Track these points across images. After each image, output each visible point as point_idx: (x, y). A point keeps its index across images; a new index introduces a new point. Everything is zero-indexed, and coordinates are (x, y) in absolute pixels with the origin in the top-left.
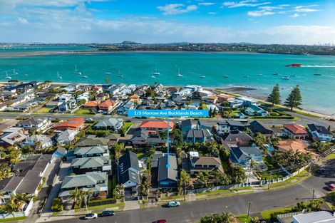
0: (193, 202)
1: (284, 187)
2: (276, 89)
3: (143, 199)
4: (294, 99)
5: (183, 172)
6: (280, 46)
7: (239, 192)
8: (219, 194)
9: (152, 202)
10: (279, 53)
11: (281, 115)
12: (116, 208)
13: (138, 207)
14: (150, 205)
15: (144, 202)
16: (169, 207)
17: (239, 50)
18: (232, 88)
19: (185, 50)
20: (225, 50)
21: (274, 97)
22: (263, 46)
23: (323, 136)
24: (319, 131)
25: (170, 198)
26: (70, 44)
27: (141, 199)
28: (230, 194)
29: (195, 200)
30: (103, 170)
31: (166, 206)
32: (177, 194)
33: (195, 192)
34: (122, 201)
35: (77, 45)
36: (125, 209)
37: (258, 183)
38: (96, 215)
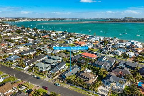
3: (52, 79)
7: (89, 94)
8: (79, 91)
9: (54, 81)
13: (48, 80)
14: (52, 81)
26: (100, 19)
28: (84, 93)
29: (67, 87)
30: (52, 65)
33: (71, 85)
34: (46, 76)
35: (103, 19)
36: (44, 79)
38: (35, 77)
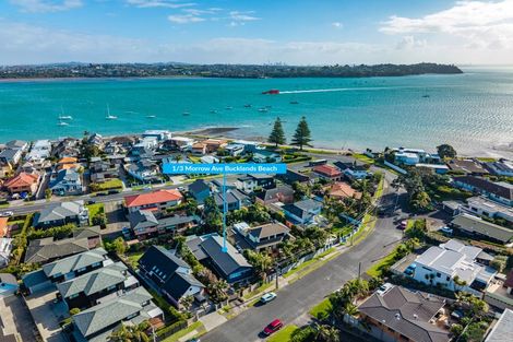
0: (286, 287)
1: (363, 238)
2: (278, 125)
3: (223, 306)
4: (302, 134)
5: (251, 253)
6: (226, 66)
7: (325, 258)
8: (308, 268)
9: (238, 305)
10: (230, 77)
11: (296, 157)
12: (194, 333)
13: (223, 320)
14: (236, 311)
15: (226, 311)
16: (265, 303)
17: (173, 74)
18: (208, 130)
19: (85, 76)
20: (153, 75)
21: (277, 136)
22: (205, 68)
23: (358, 174)
24: (351, 168)
25: (256, 292)
27: (220, 307)
28: (320, 264)
29: (287, 283)
30: (126, 286)
31: (261, 303)
32: (261, 284)
34: (196, 320)
36: (208, 329)
37: (338, 242)
